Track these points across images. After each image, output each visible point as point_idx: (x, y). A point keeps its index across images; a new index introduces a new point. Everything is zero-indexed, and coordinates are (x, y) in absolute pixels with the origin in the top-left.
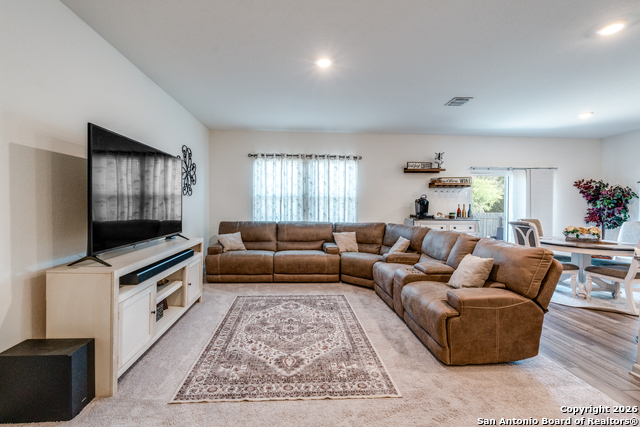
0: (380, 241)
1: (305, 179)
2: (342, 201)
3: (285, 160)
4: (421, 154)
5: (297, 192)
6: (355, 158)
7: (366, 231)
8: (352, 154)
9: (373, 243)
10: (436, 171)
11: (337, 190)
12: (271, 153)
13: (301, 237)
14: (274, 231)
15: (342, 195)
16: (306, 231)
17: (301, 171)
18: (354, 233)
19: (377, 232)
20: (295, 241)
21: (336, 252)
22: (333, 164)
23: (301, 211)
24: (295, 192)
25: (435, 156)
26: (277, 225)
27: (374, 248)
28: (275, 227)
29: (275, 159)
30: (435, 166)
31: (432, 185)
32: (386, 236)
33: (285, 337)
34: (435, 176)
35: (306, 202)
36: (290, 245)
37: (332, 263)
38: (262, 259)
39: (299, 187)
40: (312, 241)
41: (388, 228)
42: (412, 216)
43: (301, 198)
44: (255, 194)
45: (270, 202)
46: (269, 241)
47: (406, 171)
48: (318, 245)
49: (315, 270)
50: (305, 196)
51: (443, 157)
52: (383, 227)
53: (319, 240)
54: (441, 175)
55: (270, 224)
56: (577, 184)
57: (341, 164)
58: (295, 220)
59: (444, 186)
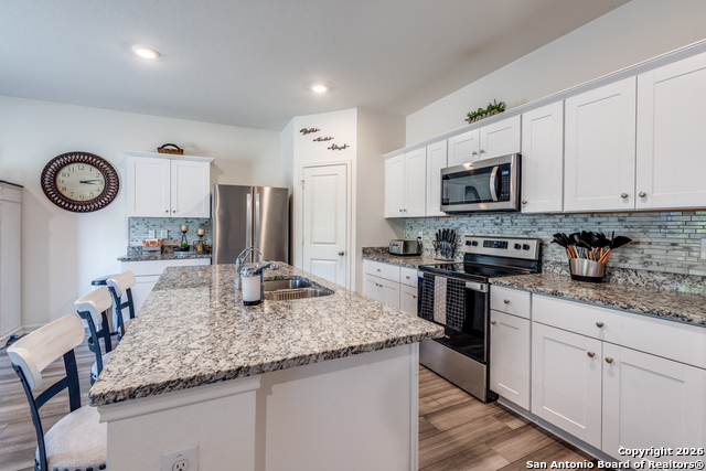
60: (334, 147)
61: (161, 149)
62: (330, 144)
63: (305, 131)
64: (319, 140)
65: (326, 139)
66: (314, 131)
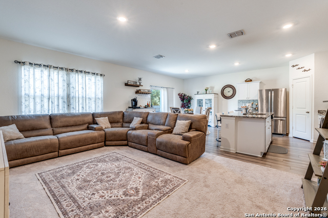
0: (121, 120)
1: (68, 85)
2: (93, 100)
3: (52, 70)
4: (132, 77)
5: (62, 93)
6: (101, 75)
7: (113, 116)
8: (99, 72)
9: (118, 122)
10: (138, 86)
11: (91, 93)
12: (39, 63)
13: (72, 123)
14: (49, 121)
15: (93, 96)
16: (74, 119)
17: (65, 79)
18: (107, 117)
19: (120, 116)
20: (67, 126)
21: (101, 129)
22: (88, 77)
23: (66, 106)
24: (61, 93)
25: (138, 79)
26: (50, 116)
27: (119, 125)
28: (48, 118)
29: (42, 68)
30: (138, 84)
31: (137, 92)
32: (125, 117)
33: (112, 182)
34: (138, 88)
35: (68, 100)
36: (64, 130)
37: (101, 136)
38: (49, 142)
39: (64, 90)
40: (80, 125)
41: (125, 113)
42: (129, 107)
43: (65, 97)
44: (23, 93)
45: (38, 100)
46: (45, 128)
47: (126, 85)
48: (85, 126)
49: (90, 142)
50: (68, 96)
51: (142, 79)
52: (122, 113)
53: (85, 124)
54: (140, 88)
55: (44, 116)
56: (179, 95)
57: (93, 78)
58: (61, 112)
59: (143, 93)
60: (305, 71)
61: (246, 81)
62: (303, 69)
63: (294, 66)
64: (299, 68)
65: (302, 68)
66: (297, 65)
